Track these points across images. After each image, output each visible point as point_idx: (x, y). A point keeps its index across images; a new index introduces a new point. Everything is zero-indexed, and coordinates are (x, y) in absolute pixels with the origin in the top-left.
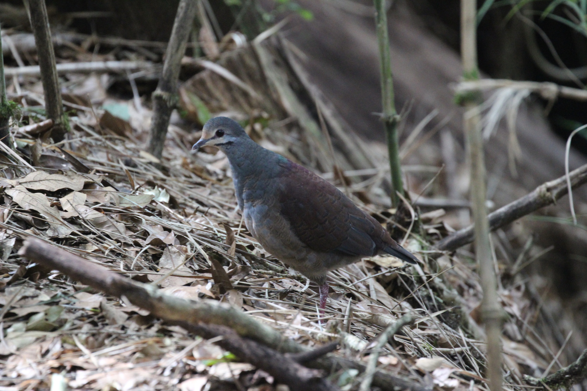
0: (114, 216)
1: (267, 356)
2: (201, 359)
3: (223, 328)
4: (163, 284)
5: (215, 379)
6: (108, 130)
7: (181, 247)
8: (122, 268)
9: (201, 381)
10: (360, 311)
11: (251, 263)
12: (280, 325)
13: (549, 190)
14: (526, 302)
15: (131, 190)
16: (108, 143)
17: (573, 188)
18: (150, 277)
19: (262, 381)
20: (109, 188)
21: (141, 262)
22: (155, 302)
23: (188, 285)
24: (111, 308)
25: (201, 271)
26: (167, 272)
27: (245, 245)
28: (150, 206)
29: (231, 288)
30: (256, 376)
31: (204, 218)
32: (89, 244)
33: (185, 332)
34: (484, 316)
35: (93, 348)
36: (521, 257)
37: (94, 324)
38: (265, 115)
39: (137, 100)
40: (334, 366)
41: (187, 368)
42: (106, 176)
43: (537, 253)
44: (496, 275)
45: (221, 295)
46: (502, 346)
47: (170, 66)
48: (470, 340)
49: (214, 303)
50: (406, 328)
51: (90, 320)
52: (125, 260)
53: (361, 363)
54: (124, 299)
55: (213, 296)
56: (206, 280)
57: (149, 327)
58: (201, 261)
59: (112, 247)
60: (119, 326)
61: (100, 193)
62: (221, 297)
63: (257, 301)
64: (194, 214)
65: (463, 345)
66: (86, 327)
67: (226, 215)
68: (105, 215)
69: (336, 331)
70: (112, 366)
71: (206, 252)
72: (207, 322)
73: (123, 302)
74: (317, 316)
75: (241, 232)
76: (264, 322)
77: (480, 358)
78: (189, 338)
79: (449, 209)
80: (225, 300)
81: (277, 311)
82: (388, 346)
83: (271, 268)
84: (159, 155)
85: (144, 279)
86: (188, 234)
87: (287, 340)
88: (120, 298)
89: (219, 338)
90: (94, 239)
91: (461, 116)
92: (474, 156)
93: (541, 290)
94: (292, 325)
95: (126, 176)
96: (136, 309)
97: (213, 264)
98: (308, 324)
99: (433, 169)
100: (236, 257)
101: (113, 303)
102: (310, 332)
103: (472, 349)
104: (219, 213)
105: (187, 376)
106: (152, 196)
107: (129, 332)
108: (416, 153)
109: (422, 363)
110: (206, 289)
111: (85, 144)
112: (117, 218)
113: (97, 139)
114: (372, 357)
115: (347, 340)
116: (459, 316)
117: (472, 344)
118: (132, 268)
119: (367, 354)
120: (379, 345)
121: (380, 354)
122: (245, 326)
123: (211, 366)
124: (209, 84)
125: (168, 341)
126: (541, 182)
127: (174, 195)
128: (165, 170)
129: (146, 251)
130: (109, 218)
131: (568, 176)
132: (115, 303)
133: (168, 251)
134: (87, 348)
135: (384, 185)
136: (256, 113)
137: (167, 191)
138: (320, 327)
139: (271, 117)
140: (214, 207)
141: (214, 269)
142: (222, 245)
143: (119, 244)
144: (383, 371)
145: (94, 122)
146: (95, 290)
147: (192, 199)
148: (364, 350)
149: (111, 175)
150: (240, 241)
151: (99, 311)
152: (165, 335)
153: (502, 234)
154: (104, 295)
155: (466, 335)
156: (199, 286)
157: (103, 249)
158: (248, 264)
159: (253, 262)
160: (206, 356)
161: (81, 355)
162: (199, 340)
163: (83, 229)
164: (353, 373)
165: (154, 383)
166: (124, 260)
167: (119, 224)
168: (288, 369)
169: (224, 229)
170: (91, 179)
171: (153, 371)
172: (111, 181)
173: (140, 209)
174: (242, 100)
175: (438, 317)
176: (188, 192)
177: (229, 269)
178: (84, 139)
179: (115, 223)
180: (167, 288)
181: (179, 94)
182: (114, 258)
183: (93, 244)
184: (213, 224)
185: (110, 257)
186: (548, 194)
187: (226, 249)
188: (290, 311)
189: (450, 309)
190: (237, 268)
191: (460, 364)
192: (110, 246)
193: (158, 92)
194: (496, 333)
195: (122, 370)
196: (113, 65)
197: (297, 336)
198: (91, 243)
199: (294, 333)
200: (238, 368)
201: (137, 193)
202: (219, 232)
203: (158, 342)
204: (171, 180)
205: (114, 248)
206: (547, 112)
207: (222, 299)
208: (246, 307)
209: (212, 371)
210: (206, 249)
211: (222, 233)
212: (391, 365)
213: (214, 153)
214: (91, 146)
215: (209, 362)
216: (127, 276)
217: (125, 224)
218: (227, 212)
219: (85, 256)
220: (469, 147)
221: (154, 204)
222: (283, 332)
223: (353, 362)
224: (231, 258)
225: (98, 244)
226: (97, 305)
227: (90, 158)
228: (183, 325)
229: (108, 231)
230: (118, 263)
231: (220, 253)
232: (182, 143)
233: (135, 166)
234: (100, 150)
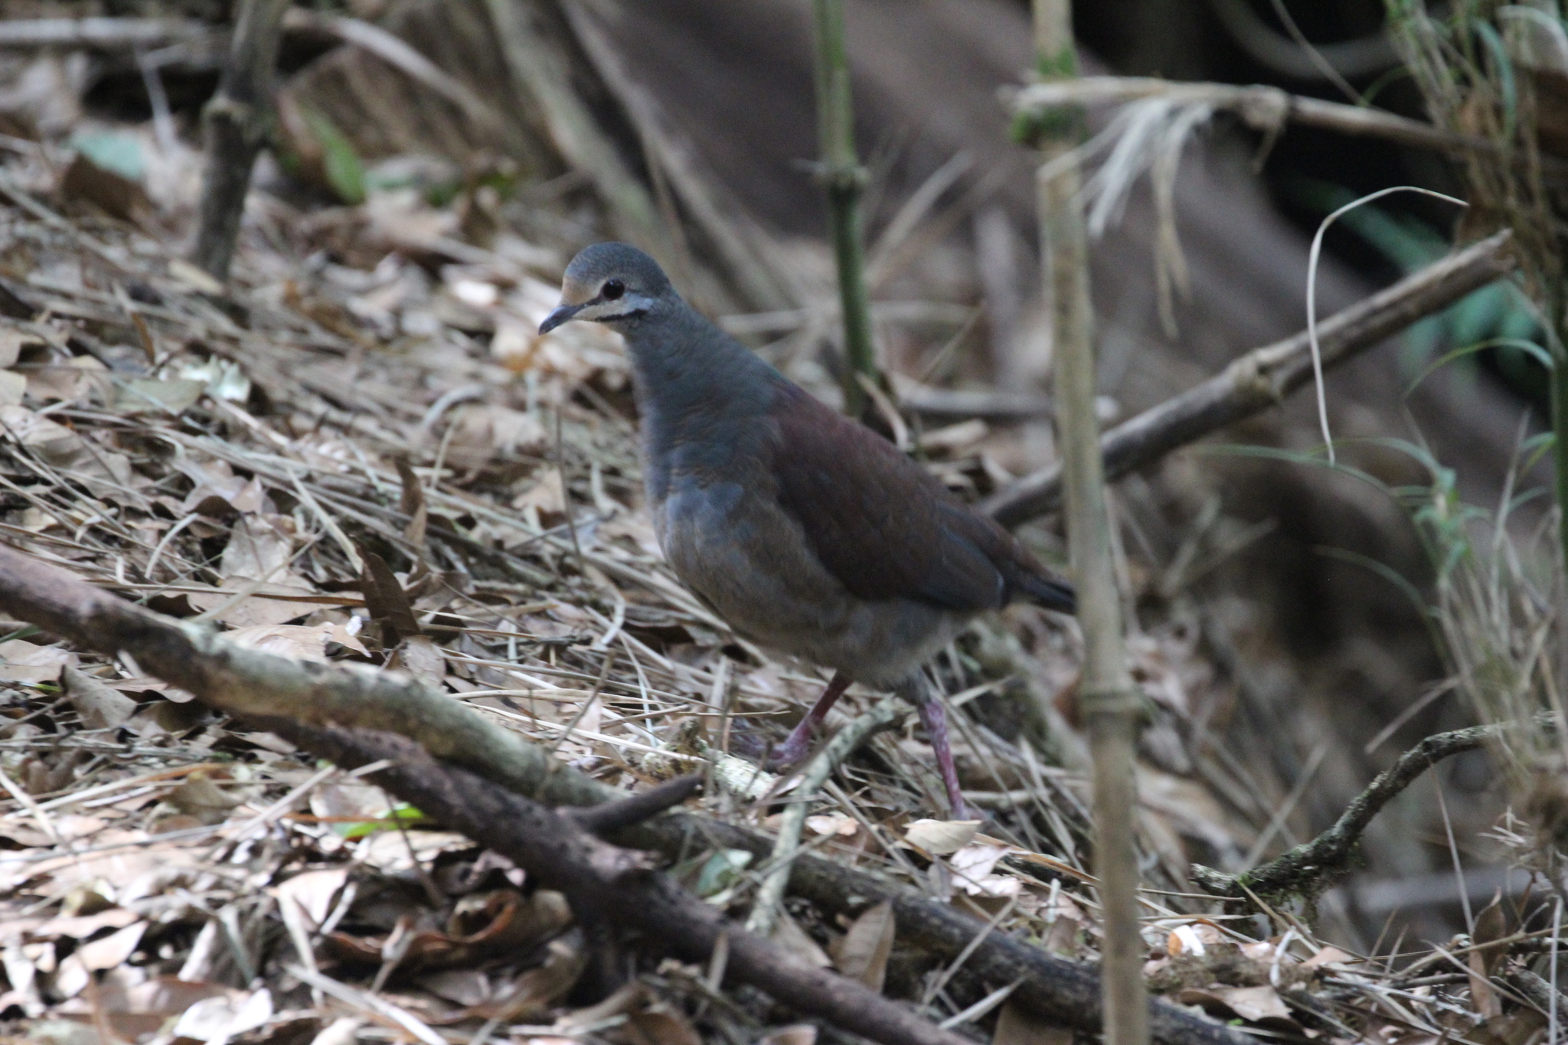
0: (100, 434)
1: (510, 812)
2: (329, 821)
3: (390, 738)
4: (230, 620)
5: (371, 872)
6: (83, 204)
7: (279, 520)
8: (120, 577)
9: (333, 878)
10: (758, 695)
11: (467, 565)
12: (545, 729)
13: (1264, 370)
14: (1202, 671)
15: (146, 365)
16: (86, 240)
17: (1325, 367)
18: (194, 601)
19: (495, 880)
20: (86, 362)
21: (172, 560)
22: (209, 668)
23: (299, 621)
24: (92, 682)
25: (333, 586)
26: (241, 589)
27: (452, 515)
28: (196, 409)
29: (415, 631)
30: (478, 866)
31: (340, 443)
32: (34, 511)
33: (290, 749)
34: (1087, 708)
35: (42, 792)
36: (1188, 552)
37: (45, 725)
38: (507, 166)
39: (164, 124)
40: (688, 841)
41: (295, 842)
42: (79, 329)
43: (1232, 538)
44: (1122, 599)
45: (387, 650)
46: (1135, 789)
47: (253, 31)
48: (1053, 772)
49: (368, 672)
50: (882, 740)
51: (36, 713)
52: (129, 553)
53: (760, 833)
54: (125, 657)
55: (367, 654)
56: (347, 610)
57: (192, 736)
58: (331, 558)
59: (95, 519)
60: (112, 732)
61: (62, 373)
62: (387, 654)
63: (481, 668)
64: (316, 431)
65: (1033, 784)
66: (24, 734)
67: (400, 434)
68: (74, 433)
69: (693, 748)
70: (91, 837)
71: (346, 533)
72: (347, 722)
73: (124, 667)
74: (640, 706)
75: (444, 480)
76: (502, 722)
77: (1078, 818)
78: (301, 764)
79: (998, 421)
80: (398, 663)
81: (536, 692)
82: (831, 785)
83: (520, 578)
84: (221, 273)
85: (180, 608)
86: (299, 485)
87: (560, 771)
88: (116, 658)
89: (381, 765)
90: (47, 497)
91: (1029, 173)
92: (1064, 281)
93: (1241, 638)
94: (576, 730)
95: (133, 328)
96: (158, 686)
97: (366, 566)
98: (619, 728)
99: (955, 314)
100: (426, 548)
101: (96, 668)
102: (623, 748)
103: (1057, 796)
104: (383, 427)
105: (295, 866)
106: (202, 384)
107: (140, 747)
108: (912, 270)
109: (924, 832)
110: (346, 633)
111: (22, 243)
112: (108, 442)
113: (55, 230)
114: (788, 815)
115: (722, 770)
116: (1022, 708)
117: (1054, 781)
118: (147, 576)
119: (776, 809)
120: (809, 785)
121: (811, 809)
122: (449, 732)
123: (357, 840)
124: (358, 83)
125: (242, 772)
126: (1241, 349)
127: (261, 379)
128: (238, 314)
129: (185, 531)
130: (87, 442)
131: (1313, 334)
132: (104, 668)
133: (244, 530)
134: (25, 790)
135: (826, 355)
136: (481, 160)
137: (244, 370)
138: (651, 737)
139: (523, 173)
140: (367, 412)
141: (371, 579)
142: (388, 515)
143: (114, 511)
144: (818, 854)
145: (46, 181)
146: (49, 635)
147: (311, 390)
148: (766, 797)
149: (94, 327)
150: (437, 505)
151: (57, 689)
152: (236, 756)
153: (1138, 488)
154: (73, 647)
155: (1042, 757)
156: (328, 624)
157: (71, 526)
158: (461, 567)
159: (472, 560)
160: (344, 813)
161: (12, 810)
162: (326, 769)
163: (17, 470)
164: (739, 858)
165: (205, 882)
166: (126, 555)
167: (112, 457)
168: (564, 847)
169: (394, 470)
170: (37, 334)
171: (202, 852)
172: (92, 342)
173: (168, 417)
174: (444, 126)
175: (966, 707)
176: (301, 373)
177: (409, 581)
178: (22, 229)
179: (102, 454)
180: (241, 629)
181: (275, 109)
182: (101, 548)
183: (43, 511)
184: (365, 459)
185: (89, 547)
186: (1261, 383)
187: (399, 524)
188: (571, 694)
189: (996, 688)
190: (430, 578)
191: (1023, 835)
192: (89, 515)
193: (220, 103)
194: (1121, 753)
195: (119, 847)
196: (100, 28)
197: (588, 758)
198: (37, 506)
199: (581, 752)
200: (431, 845)
201: (163, 375)
202: (382, 479)
203: (215, 775)
204: (253, 340)
205: (102, 523)
206: (1257, 165)
207: (388, 659)
208: (453, 681)
209: (361, 853)
210: (348, 526)
211: (391, 485)
212: (838, 837)
213: (369, 267)
214: (37, 246)
215: (352, 828)
216: (133, 599)
217: (130, 458)
218: (405, 428)
219: (22, 543)
220: (1049, 259)
221: (207, 404)
222: (550, 751)
223: (737, 829)
224: (413, 550)
225: (55, 510)
226: (53, 675)
227: (36, 278)
228: (285, 729)
229: (84, 477)
230: (109, 563)
231: (383, 537)
232: (284, 239)
233: (156, 301)
234: (61, 259)
